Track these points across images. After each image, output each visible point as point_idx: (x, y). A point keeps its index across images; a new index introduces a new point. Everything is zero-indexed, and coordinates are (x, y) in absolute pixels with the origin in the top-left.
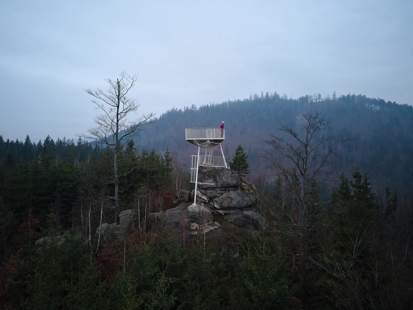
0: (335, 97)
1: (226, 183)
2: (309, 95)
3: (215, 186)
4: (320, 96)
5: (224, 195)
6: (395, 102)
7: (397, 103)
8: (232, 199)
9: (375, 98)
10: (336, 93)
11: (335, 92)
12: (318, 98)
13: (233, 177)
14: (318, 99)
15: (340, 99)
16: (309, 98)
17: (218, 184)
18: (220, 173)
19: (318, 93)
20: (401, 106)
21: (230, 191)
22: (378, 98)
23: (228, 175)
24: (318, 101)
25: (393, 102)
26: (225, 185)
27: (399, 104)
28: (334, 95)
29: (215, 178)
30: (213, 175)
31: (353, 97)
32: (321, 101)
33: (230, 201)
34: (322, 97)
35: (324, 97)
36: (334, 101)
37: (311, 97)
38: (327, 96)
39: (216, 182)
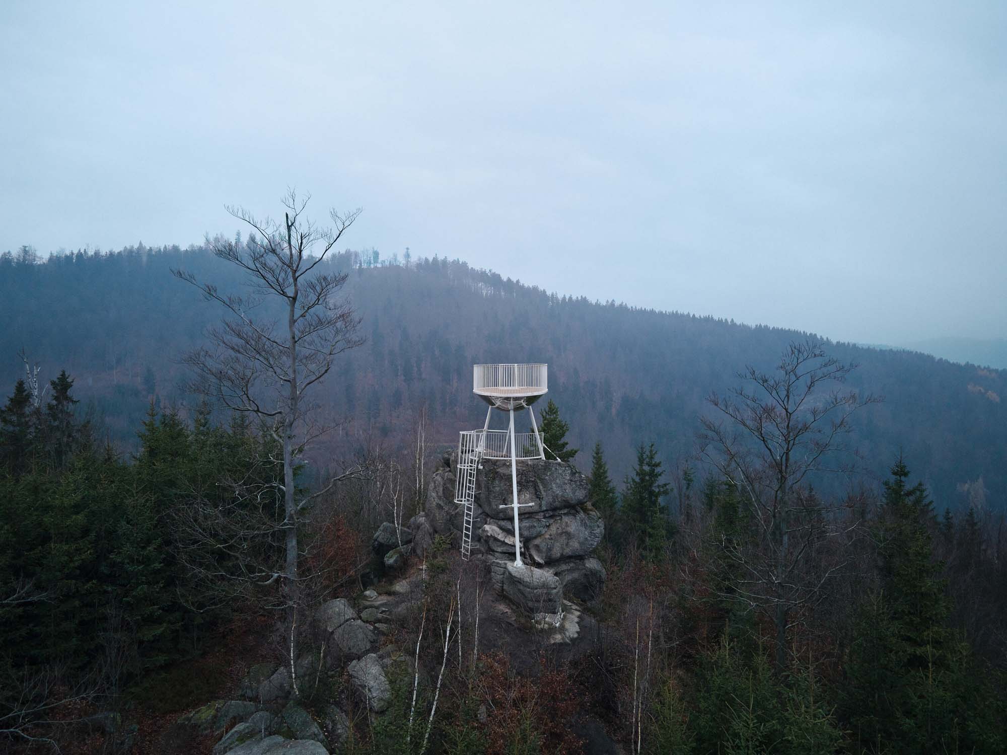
0: (408, 262)
1: (560, 500)
2: (352, 250)
3: (536, 508)
4: (376, 255)
5: (554, 529)
6: (518, 282)
7: (521, 283)
8: (569, 535)
9: (484, 270)
10: (411, 252)
11: (408, 249)
12: (372, 258)
13: (575, 482)
14: (372, 262)
15: (419, 265)
16: (353, 257)
17: (543, 502)
18: (544, 474)
19: (373, 248)
20: (529, 288)
21: (563, 517)
22: (490, 271)
23: (564, 478)
24: (372, 266)
25: (515, 282)
26: (557, 504)
27: (526, 285)
28: (407, 256)
29: (537, 488)
30: (532, 481)
31: (444, 262)
32: (379, 265)
33: (565, 542)
34: (381, 258)
35: (385, 257)
36: (407, 269)
37: (356, 255)
38: (392, 256)
39: (538, 497)
